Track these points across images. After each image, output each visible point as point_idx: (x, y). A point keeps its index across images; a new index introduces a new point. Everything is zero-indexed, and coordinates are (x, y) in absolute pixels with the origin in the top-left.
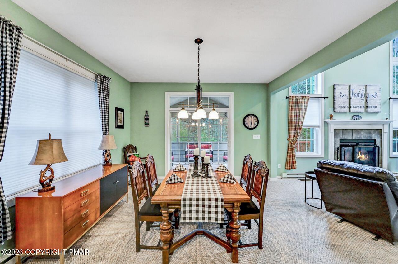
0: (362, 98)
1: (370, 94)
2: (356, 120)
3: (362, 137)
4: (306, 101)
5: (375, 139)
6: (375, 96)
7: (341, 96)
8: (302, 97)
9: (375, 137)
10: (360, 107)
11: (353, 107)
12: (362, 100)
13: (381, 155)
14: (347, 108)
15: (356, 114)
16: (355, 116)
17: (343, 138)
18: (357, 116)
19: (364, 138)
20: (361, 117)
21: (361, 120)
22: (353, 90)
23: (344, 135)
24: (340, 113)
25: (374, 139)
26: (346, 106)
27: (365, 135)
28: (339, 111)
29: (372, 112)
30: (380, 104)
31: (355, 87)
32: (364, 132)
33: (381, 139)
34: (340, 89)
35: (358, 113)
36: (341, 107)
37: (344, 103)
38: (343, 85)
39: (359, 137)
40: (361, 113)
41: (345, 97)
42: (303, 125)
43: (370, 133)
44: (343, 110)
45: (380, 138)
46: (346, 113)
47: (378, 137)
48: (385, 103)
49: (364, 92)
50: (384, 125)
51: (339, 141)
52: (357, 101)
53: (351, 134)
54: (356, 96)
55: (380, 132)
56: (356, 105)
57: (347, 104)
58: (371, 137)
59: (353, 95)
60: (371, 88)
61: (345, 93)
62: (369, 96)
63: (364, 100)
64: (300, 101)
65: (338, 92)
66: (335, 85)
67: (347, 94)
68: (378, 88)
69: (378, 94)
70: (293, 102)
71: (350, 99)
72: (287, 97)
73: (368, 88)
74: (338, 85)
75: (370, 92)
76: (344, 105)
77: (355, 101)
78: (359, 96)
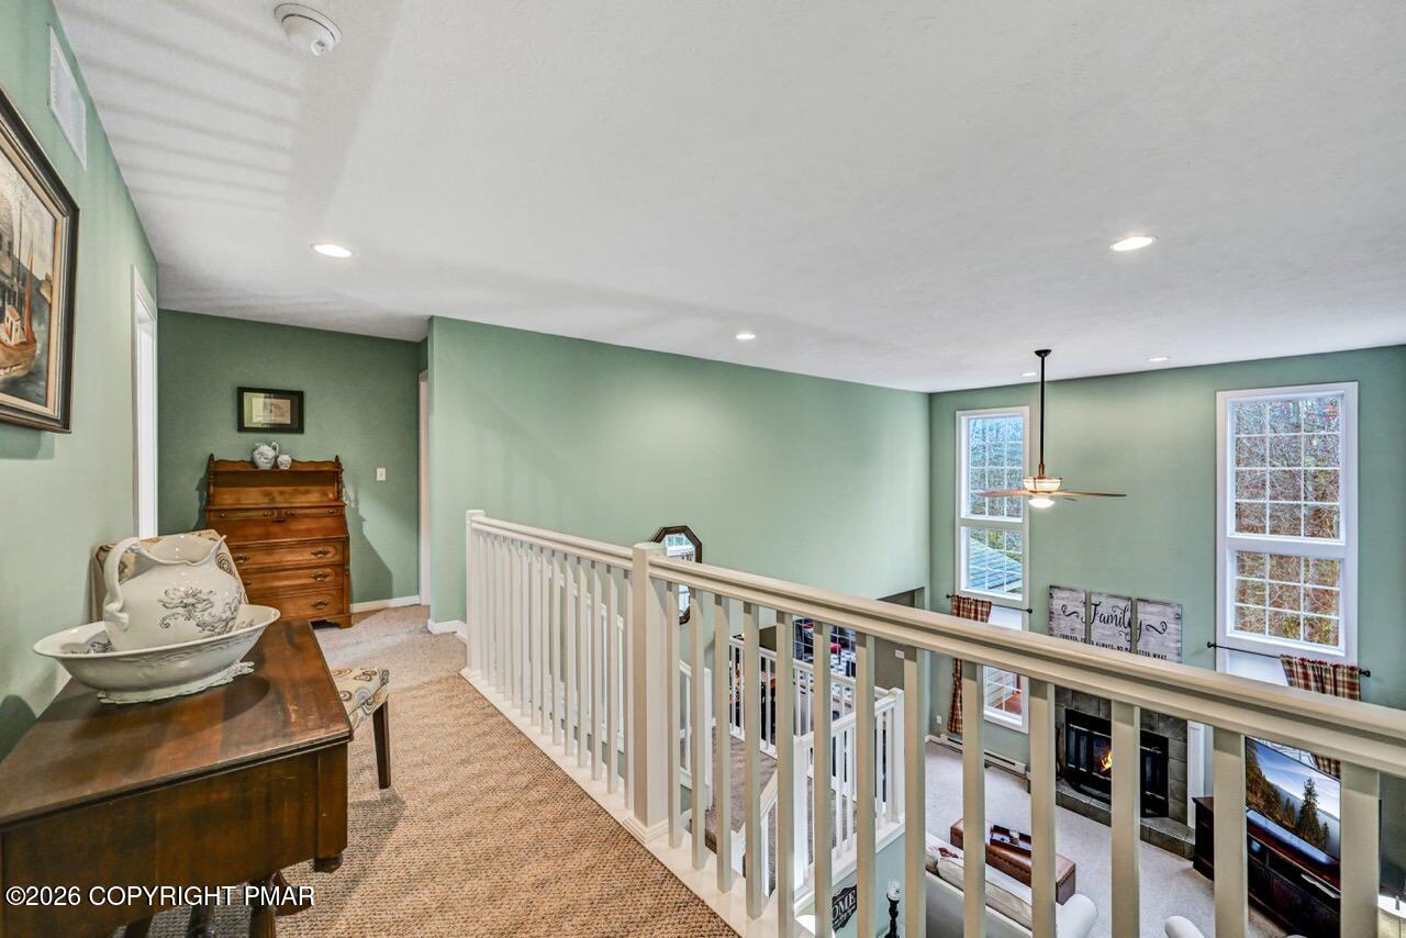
0: (1122, 628)
1: (1144, 623)
4: (985, 610)
5: (1167, 736)
6: (1161, 629)
7: (1066, 614)
8: (977, 600)
9: (1165, 730)
10: (1115, 647)
11: (1095, 643)
12: (1124, 634)
22: (1096, 605)
23: (1077, 700)
25: (1161, 734)
26: (1079, 638)
30: (1177, 652)
31: (1102, 599)
33: (1185, 741)
34: (1063, 599)
36: (1066, 637)
37: (1072, 629)
38: (1072, 590)
41: (1077, 618)
47: (1176, 734)
48: (1199, 652)
49: (1128, 614)
52: (1107, 632)
54: (1105, 621)
56: (1106, 642)
57: (1080, 634)
58: (1152, 728)
59: (1097, 618)
60: (1150, 608)
61: (1076, 610)
62: (1143, 627)
63: (1127, 634)
64: (973, 607)
65: (1057, 604)
66: (1051, 587)
67: (1082, 611)
68: (1170, 612)
69: (1172, 627)
70: (959, 606)
71: (1088, 624)
72: (948, 597)
73: (1141, 607)
74: (1058, 588)
75: (1147, 617)
76: (1072, 635)
77: (1101, 631)
78: (1114, 621)
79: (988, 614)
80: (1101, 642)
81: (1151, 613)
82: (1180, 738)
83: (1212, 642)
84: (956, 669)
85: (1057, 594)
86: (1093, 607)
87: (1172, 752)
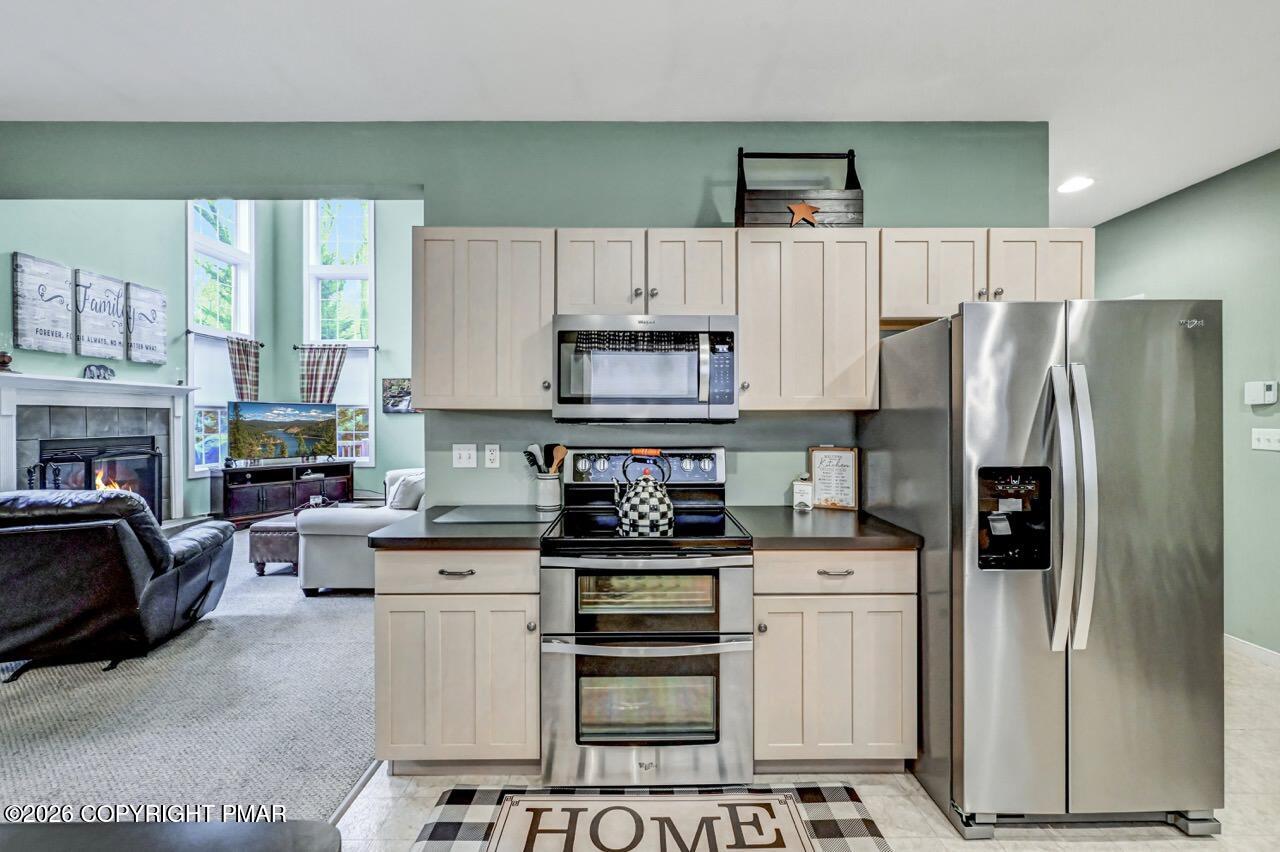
0: (115, 318)
1: (137, 311)
2: (96, 381)
3: (116, 429)
5: (153, 434)
6: (151, 318)
7: (46, 297)
9: (152, 428)
10: (108, 341)
11: (86, 339)
12: (116, 325)
13: (169, 477)
14: (65, 340)
15: (98, 363)
16: (93, 368)
17: (52, 436)
18: (99, 368)
19: (123, 432)
20: (112, 371)
21: (114, 381)
22: (86, 288)
23: (58, 424)
24: (41, 352)
25: (149, 435)
26: (64, 334)
27: (125, 423)
28: (34, 347)
29: (144, 360)
30: (163, 341)
31: (93, 280)
32: (121, 417)
33: (168, 434)
34: (40, 275)
35: (104, 359)
36: (46, 333)
37: (54, 321)
38: (54, 264)
39: (106, 429)
40: (111, 359)
41: (59, 305)
43: (139, 419)
44: (51, 344)
45: (165, 432)
46: (63, 355)
47: (160, 430)
48: (176, 340)
49: (122, 300)
50: (173, 397)
51: (37, 447)
52: (99, 324)
53: (81, 422)
54: (97, 308)
55: (165, 416)
56: (98, 337)
57: (66, 329)
58: (141, 431)
59: (88, 304)
60: (141, 293)
61: (59, 292)
62: (137, 316)
63: (120, 325)
65: (27, 284)
66: (14, 255)
67: (67, 294)
68: (159, 299)
69: (159, 315)
71: (77, 312)
73: (134, 292)
74: (32, 257)
75: (141, 304)
76: (55, 329)
77: (92, 321)
78: (107, 309)
80: (91, 336)
81: (143, 300)
85: (26, 265)
86: (84, 290)
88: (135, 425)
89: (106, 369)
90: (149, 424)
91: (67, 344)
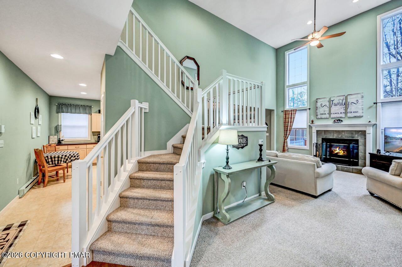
0: (342, 106)
1: (350, 102)
2: (337, 124)
3: (344, 136)
4: (294, 112)
5: (358, 139)
6: (356, 103)
7: (322, 107)
8: (292, 110)
9: (356, 137)
10: (340, 113)
11: (332, 114)
12: (343, 108)
16: (336, 121)
17: (325, 137)
18: (337, 120)
19: (346, 137)
20: (342, 121)
21: (342, 123)
22: (333, 101)
23: (326, 134)
24: (321, 118)
25: (356, 139)
26: (327, 113)
27: (346, 135)
28: (320, 118)
29: (353, 116)
30: (362, 109)
31: (335, 98)
32: (345, 133)
34: (321, 102)
35: (338, 118)
36: (322, 114)
37: (324, 111)
38: (324, 98)
39: (340, 136)
40: (341, 117)
41: (325, 107)
42: (293, 128)
43: (352, 134)
44: (323, 116)
46: (327, 118)
47: (362, 137)
48: (370, 107)
49: (344, 101)
50: (367, 127)
51: (321, 139)
52: (337, 109)
53: (332, 134)
54: (336, 105)
55: (364, 133)
56: (336, 112)
57: (327, 112)
58: (353, 137)
59: (333, 105)
60: (352, 97)
61: (326, 104)
62: (350, 104)
64: (290, 112)
65: (319, 104)
66: (317, 99)
67: (328, 104)
68: (360, 96)
69: (360, 101)
70: (286, 114)
71: (330, 108)
72: (282, 111)
73: (349, 97)
74: (320, 99)
75: (351, 100)
76: (324, 113)
77: (334, 109)
78: (339, 105)
79: (295, 113)
80: (334, 113)
81: (353, 98)
82: (364, 138)
83: (375, 102)
84: (285, 134)
85: (319, 101)
86: (332, 102)
87: (360, 144)
88: (350, 135)
89: (340, 120)
90: (356, 135)
91: (327, 116)
